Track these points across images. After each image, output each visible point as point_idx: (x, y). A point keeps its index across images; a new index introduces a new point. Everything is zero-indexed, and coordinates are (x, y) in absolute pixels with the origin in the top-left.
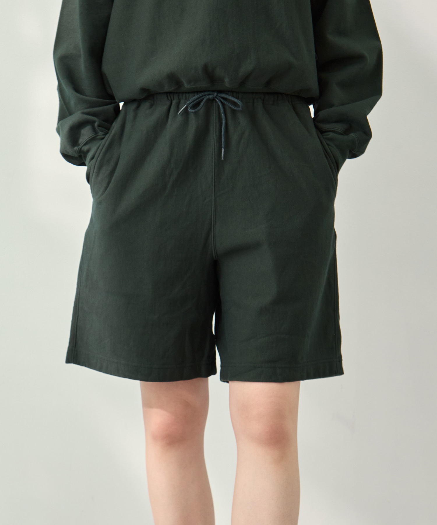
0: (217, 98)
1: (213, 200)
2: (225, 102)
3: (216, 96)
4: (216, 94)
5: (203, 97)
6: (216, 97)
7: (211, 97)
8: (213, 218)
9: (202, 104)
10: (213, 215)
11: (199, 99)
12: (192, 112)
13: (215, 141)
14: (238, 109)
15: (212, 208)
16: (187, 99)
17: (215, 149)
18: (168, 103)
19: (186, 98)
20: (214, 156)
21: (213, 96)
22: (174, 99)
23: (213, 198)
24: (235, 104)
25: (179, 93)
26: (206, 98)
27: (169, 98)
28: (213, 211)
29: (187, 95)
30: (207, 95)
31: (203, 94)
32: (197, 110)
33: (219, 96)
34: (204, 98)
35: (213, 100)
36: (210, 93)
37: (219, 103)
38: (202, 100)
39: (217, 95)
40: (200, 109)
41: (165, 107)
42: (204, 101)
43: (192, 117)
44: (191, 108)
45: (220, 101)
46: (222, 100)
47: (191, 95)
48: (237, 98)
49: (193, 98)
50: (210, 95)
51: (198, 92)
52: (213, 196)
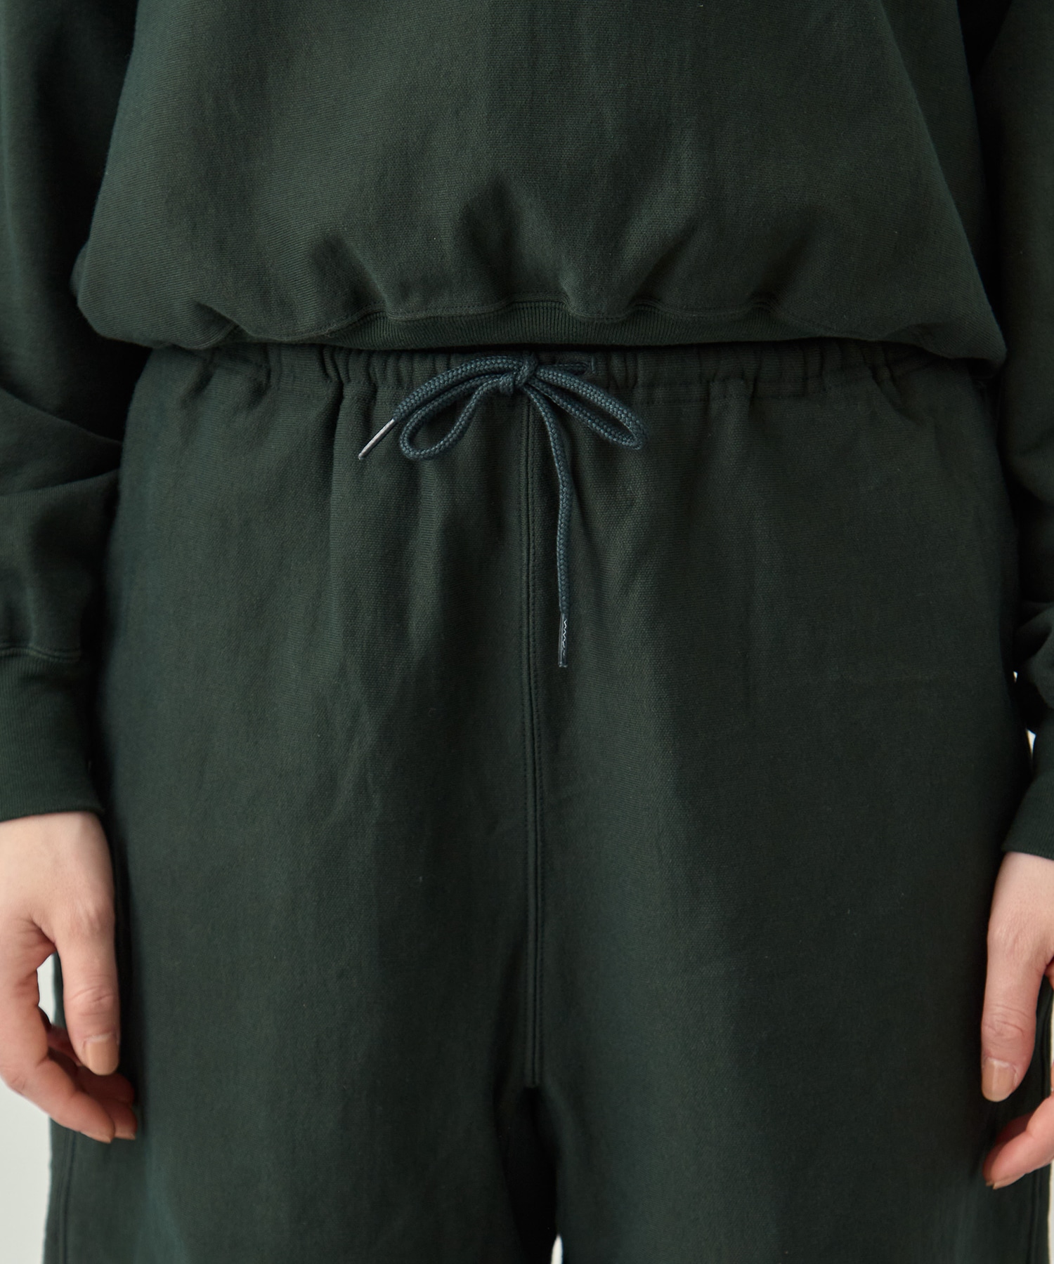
0: (534, 389)
1: (530, 827)
2: (570, 409)
3: (530, 378)
4: (527, 369)
5: (473, 383)
6: (526, 384)
7: (504, 381)
8: (532, 901)
10: (531, 887)
11: (454, 393)
13: (528, 577)
15: (526, 858)
16: (403, 385)
17: (531, 613)
18: (326, 392)
19: (399, 381)
20: (525, 640)
21: (514, 380)
22: (349, 380)
23: (530, 819)
25: (371, 353)
26: (486, 386)
28: (531, 869)
29: (404, 366)
30: (487, 374)
31: (472, 366)
33: (544, 382)
34: (475, 388)
35: (517, 393)
37: (543, 410)
38: (468, 395)
39: (533, 375)
41: (314, 414)
42: (476, 397)
45: (548, 401)
46: (556, 398)
47: (419, 366)
49: (429, 384)
50: (502, 372)
51: (450, 353)
52: (531, 811)
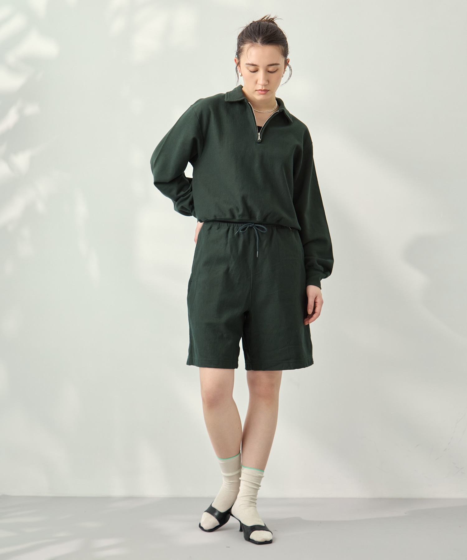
2: (258, 229)
4: (253, 224)
6: (253, 226)
7: (250, 226)
9: (247, 229)
12: (242, 233)
14: (264, 232)
19: (237, 226)
20: (252, 255)
22: (231, 226)
24: (263, 229)
25: (234, 223)
26: (248, 226)
27: (228, 225)
29: (238, 224)
31: (247, 224)
32: (244, 231)
33: (255, 226)
35: (251, 228)
36: (250, 224)
38: (246, 227)
40: (245, 232)
41: (226, 229)
42: (247, 227)
43: (242, 236)
44: (241, 230)
46: (256, 228)
47: (240, 225)
48: (264, 226)
49: (243, 226)
50: (250, 225)
51: (244, 223)
52: (252, 276)
